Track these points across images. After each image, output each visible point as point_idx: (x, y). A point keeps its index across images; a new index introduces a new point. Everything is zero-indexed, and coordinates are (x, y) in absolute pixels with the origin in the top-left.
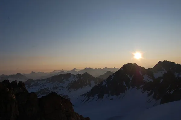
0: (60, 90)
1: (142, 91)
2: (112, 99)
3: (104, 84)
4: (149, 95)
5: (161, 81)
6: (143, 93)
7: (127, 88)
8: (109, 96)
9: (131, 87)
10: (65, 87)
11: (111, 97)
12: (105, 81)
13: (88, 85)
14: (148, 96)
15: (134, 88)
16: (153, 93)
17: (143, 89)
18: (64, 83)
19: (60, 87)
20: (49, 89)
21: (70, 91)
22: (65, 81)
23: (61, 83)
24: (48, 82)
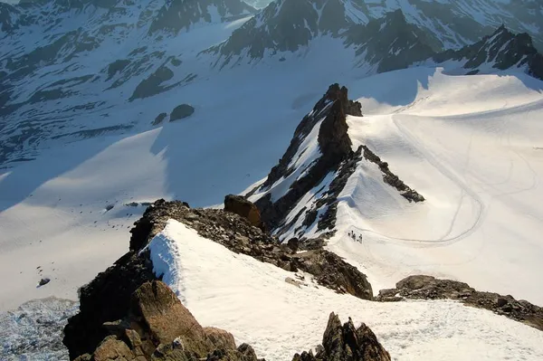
1: (344, 43)
2: (283, 60)
3: (259, 24)
4: (358, 53)
5: (383, 26)
6: (346, 47)
7: (312, 34)
8: (275, 53)
9: (320, 33)
10: (132, 25)
11: (280, 54)
12: (261, 16)
13: (202, 20)
14: (357, 55)
15: (325, 34)
16: (366, 50)
17: (345, 38)
18: (125, 13)
19: (117, 25)
20: (91, 35)
21: (160, 38)
22: (125, 6)
23: (115, 14)
24: (60, 9)
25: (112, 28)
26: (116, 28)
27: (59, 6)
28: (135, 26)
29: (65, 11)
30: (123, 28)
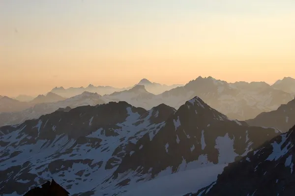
0: (80, 173)
3: (277, 153)
10: (100, 164)
12: (284, 139)
13: (203, 158)
18: (98, 146)
19: (77, 161)
20: (33, 171)
21: (124, 183)
22: (103, 137)
23: (83, 146)
24: (25, 139)
25: (69, 164)
26: (74, 165)
27: (25, 136)
28: (104, 165)
29: (29, 142)
30: (86, 166)
